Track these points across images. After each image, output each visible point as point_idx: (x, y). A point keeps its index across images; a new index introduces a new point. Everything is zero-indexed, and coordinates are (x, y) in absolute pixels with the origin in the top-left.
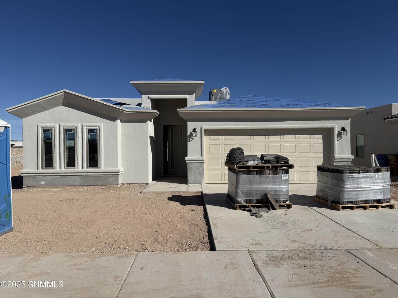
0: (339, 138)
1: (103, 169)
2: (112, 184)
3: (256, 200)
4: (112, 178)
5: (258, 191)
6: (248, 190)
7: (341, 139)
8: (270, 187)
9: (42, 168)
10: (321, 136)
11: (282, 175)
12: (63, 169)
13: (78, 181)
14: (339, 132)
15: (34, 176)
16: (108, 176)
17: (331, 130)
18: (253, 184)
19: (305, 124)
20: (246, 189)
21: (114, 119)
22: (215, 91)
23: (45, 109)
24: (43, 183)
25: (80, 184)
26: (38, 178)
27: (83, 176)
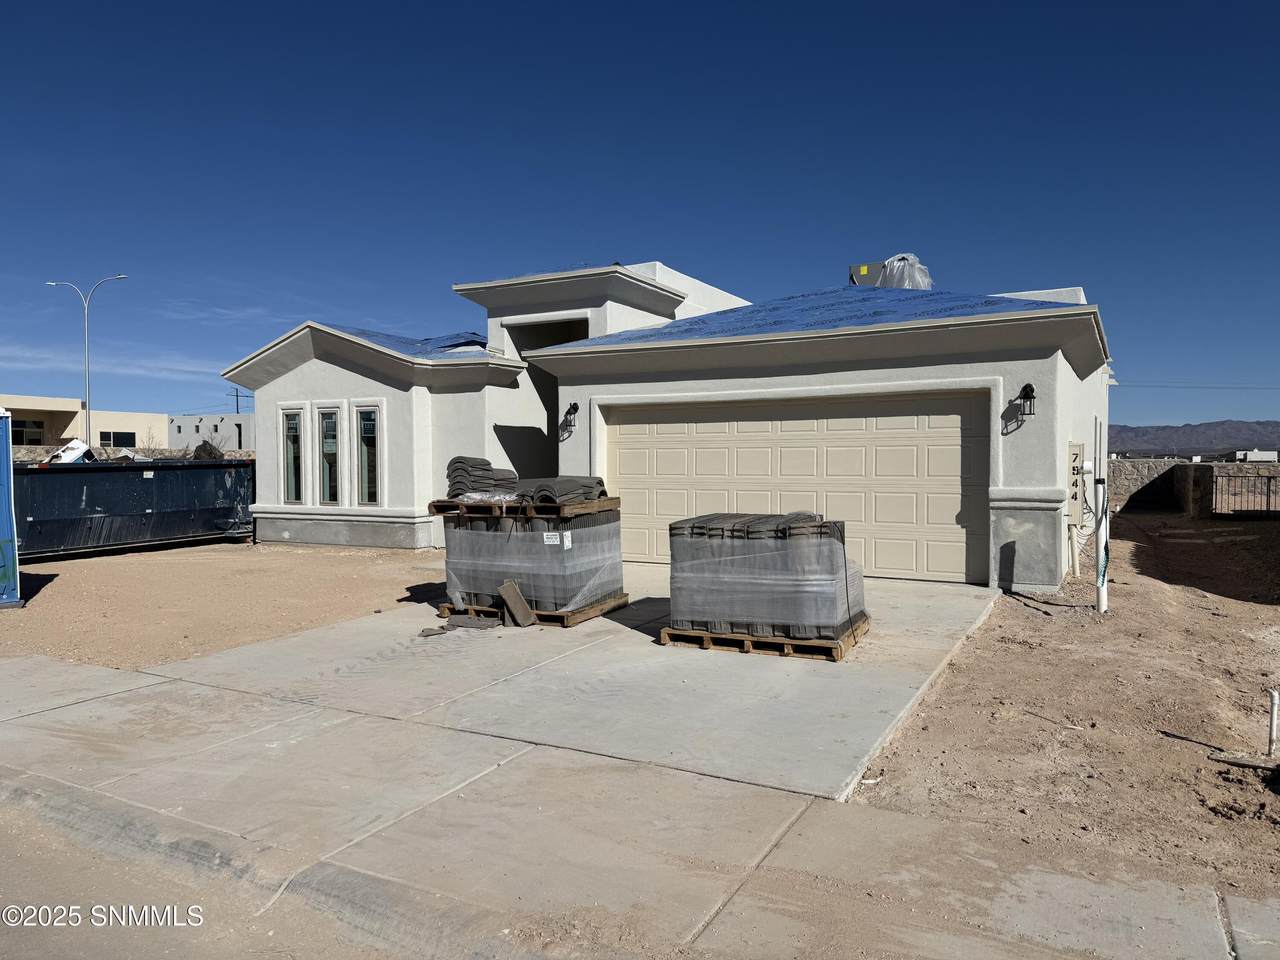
0: (1012, 426)
1: (386, 507)
2: (404, 546)
3: (493, 597)
4: (402, 532)
5: (490, 573)
6: (468, 571)
7: (1019, 427)
8: (517, 564)
9: (286, 503)
10: (956, 420)
11: (545, 534)
12: (318, 506)
13: (344, 534)
14: (1010, 402)
15: (274, 518)
16: (397, 525)
17: (984, 396)
18: (479, 556)
19: (889, 379)
20: (465, 567)
21: (405, 386)
22: (864, 270)
23: (286, 368)
24: (286, 535)
25: (347, 541)
26: (278, 523)
27: (352, 523)
